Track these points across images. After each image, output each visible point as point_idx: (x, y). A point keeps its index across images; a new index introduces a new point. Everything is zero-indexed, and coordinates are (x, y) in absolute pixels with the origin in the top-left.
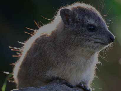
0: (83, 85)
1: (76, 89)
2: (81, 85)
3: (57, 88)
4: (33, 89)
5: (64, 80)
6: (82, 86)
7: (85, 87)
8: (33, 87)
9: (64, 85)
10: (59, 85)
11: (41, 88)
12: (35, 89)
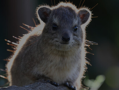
0: (68, 83)
1: (61, 87)
2: (66, 83)
3: (41, 86)
4: (16, 87)
5: (49, 78)
6: (67, 85)
7: (70, 85)
8: (16, 86)
9: (48, 83)
10: (43, 84)
11: (25, 87)
12: (18, 87)
